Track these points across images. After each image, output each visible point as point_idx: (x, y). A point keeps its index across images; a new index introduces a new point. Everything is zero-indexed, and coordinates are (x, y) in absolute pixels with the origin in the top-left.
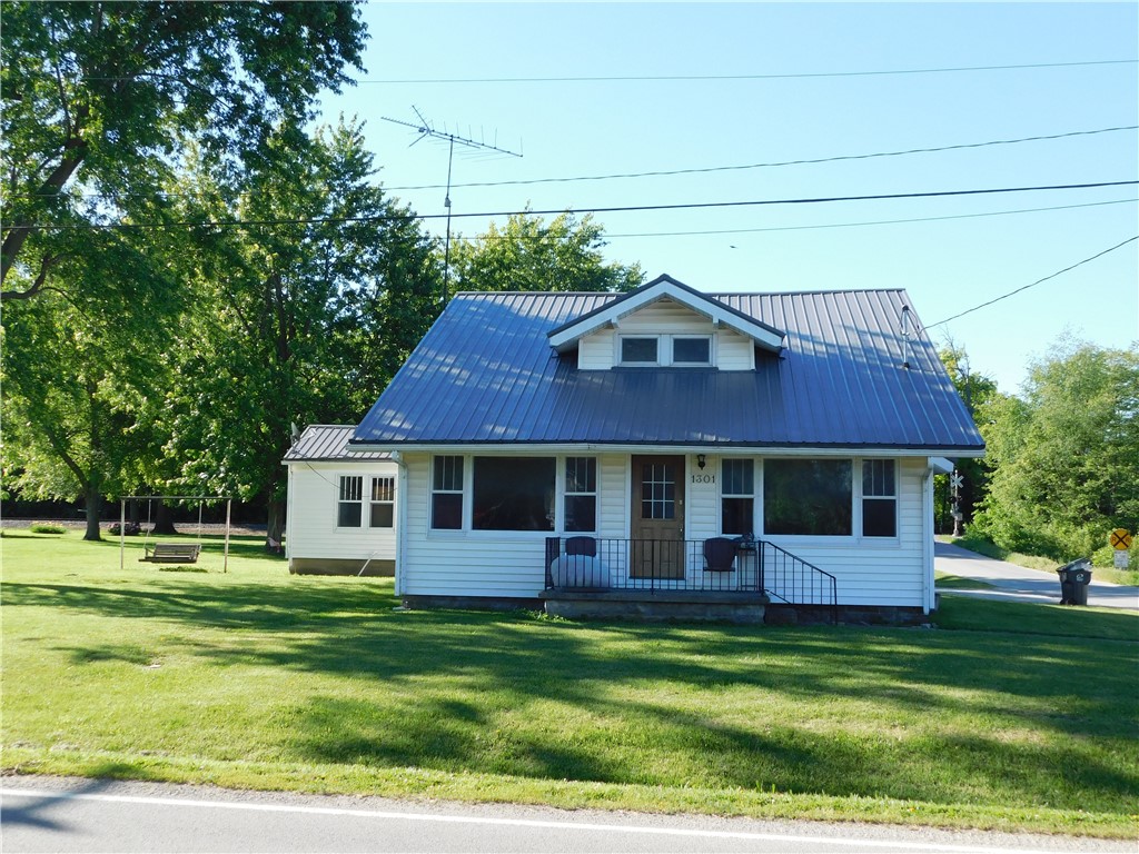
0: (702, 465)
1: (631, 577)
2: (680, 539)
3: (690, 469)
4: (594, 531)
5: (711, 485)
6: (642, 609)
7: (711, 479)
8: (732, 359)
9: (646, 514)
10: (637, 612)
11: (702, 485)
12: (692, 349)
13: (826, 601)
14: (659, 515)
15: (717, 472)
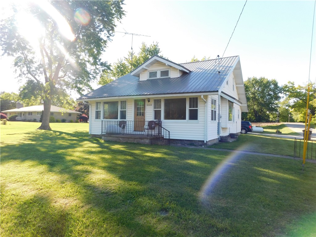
0: (149, 101)
1: (134, 131)
2: (144, 121)
3: (147, 102)
4: (126, 119)
5: (151, 106)
6: (121, 139)
7: (151, 105)
8: (174, 75)
9: (138, 115)
10: (120, 140)
11: (149, 106)
12: (165, 73)
13: (167, 138)
14: (140, 115)
15: (152, 102)
